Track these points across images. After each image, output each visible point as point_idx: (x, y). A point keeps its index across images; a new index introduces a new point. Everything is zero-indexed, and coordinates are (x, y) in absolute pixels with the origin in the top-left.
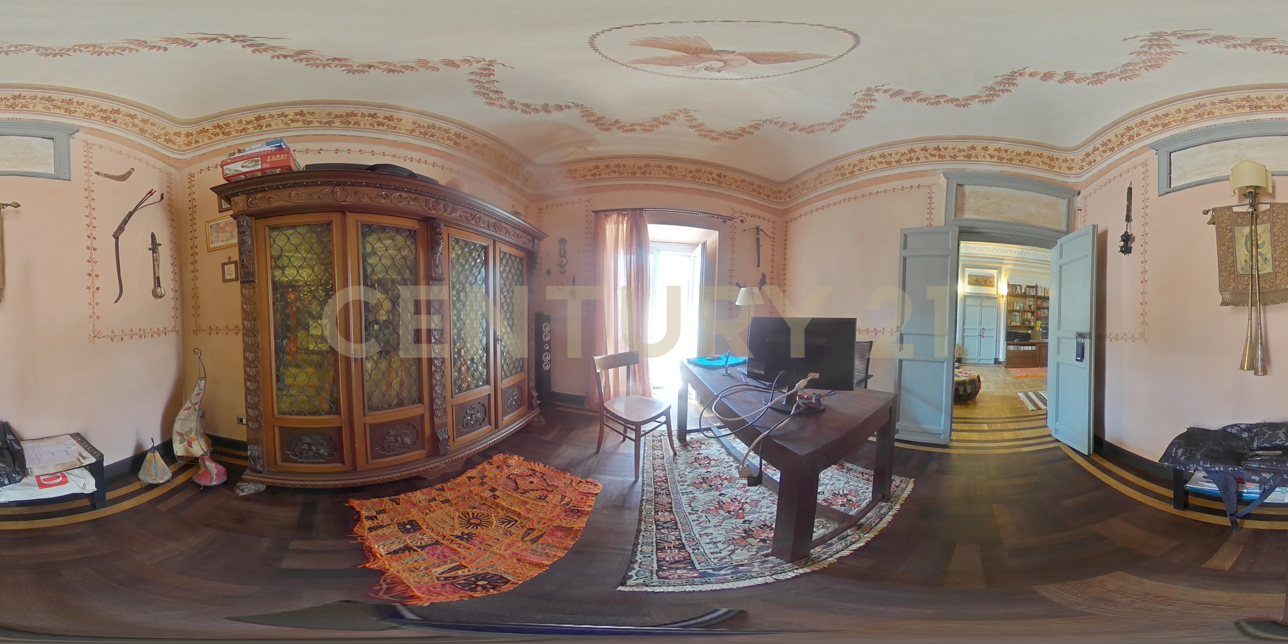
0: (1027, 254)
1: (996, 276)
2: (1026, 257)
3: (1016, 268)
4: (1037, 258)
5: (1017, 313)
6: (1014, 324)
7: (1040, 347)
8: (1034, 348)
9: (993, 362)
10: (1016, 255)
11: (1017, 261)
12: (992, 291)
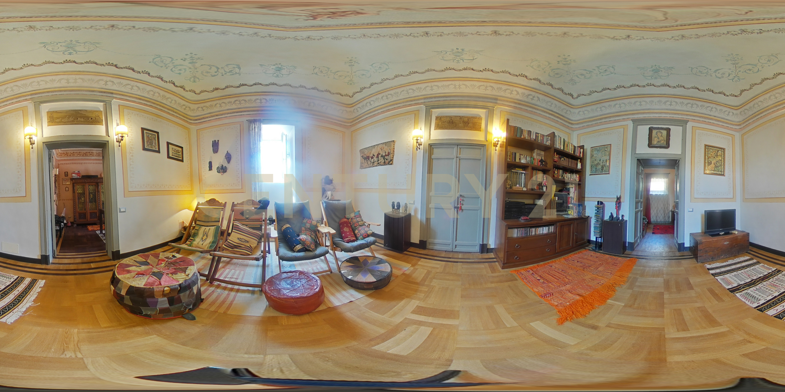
0: (536, 99)
1: (483, 116)
2: (533, 102)
3: (518, 112)
4: (549, 107)
5: (520, 171)
6: (517, 188)
7: (561, 226)
8: (552, 229)
9: (477, 249)
10: (518, 97)
11: (519, 104)
12: (477, 136)
